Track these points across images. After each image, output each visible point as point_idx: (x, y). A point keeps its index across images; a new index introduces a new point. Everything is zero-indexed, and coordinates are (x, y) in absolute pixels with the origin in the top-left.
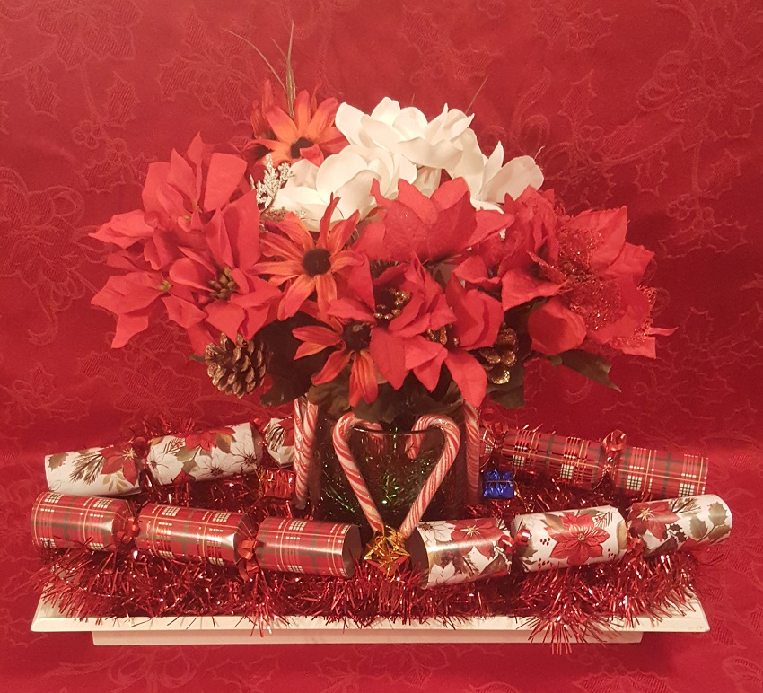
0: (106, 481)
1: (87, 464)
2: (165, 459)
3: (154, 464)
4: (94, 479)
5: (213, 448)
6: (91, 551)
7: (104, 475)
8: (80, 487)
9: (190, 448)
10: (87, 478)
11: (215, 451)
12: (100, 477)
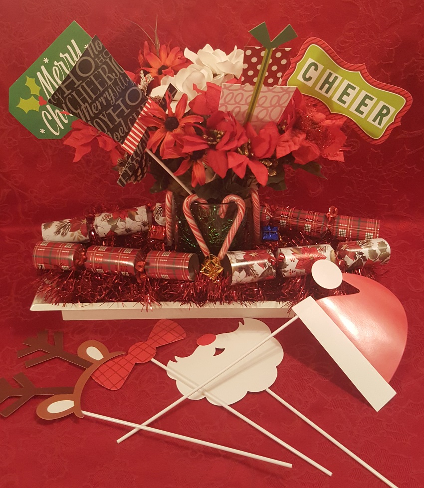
0: (72, 235)
1: (63, 227)
2: (102, 224)
3: (97, 226)
4: (66, 234)
5: (126, 218)
6: (63, 270)
7: (71, 232)
8: (59, 238)
9: (115, 218)
10: (62, 234)
11: (128, 219)
12: (69, 233)
